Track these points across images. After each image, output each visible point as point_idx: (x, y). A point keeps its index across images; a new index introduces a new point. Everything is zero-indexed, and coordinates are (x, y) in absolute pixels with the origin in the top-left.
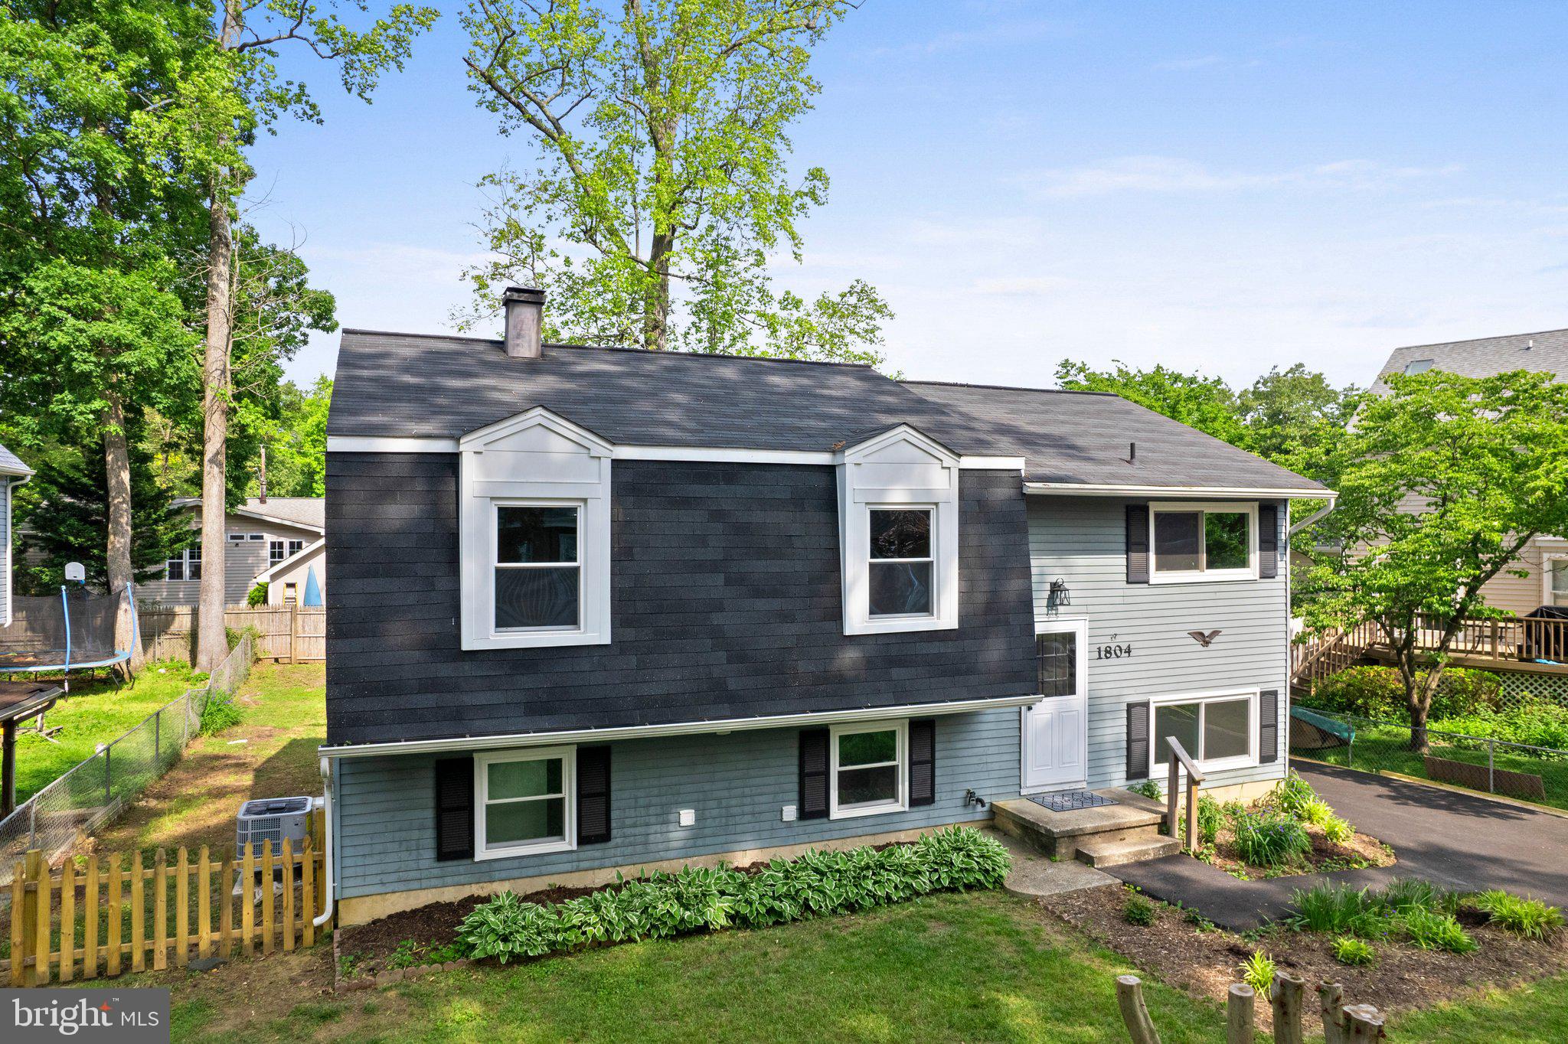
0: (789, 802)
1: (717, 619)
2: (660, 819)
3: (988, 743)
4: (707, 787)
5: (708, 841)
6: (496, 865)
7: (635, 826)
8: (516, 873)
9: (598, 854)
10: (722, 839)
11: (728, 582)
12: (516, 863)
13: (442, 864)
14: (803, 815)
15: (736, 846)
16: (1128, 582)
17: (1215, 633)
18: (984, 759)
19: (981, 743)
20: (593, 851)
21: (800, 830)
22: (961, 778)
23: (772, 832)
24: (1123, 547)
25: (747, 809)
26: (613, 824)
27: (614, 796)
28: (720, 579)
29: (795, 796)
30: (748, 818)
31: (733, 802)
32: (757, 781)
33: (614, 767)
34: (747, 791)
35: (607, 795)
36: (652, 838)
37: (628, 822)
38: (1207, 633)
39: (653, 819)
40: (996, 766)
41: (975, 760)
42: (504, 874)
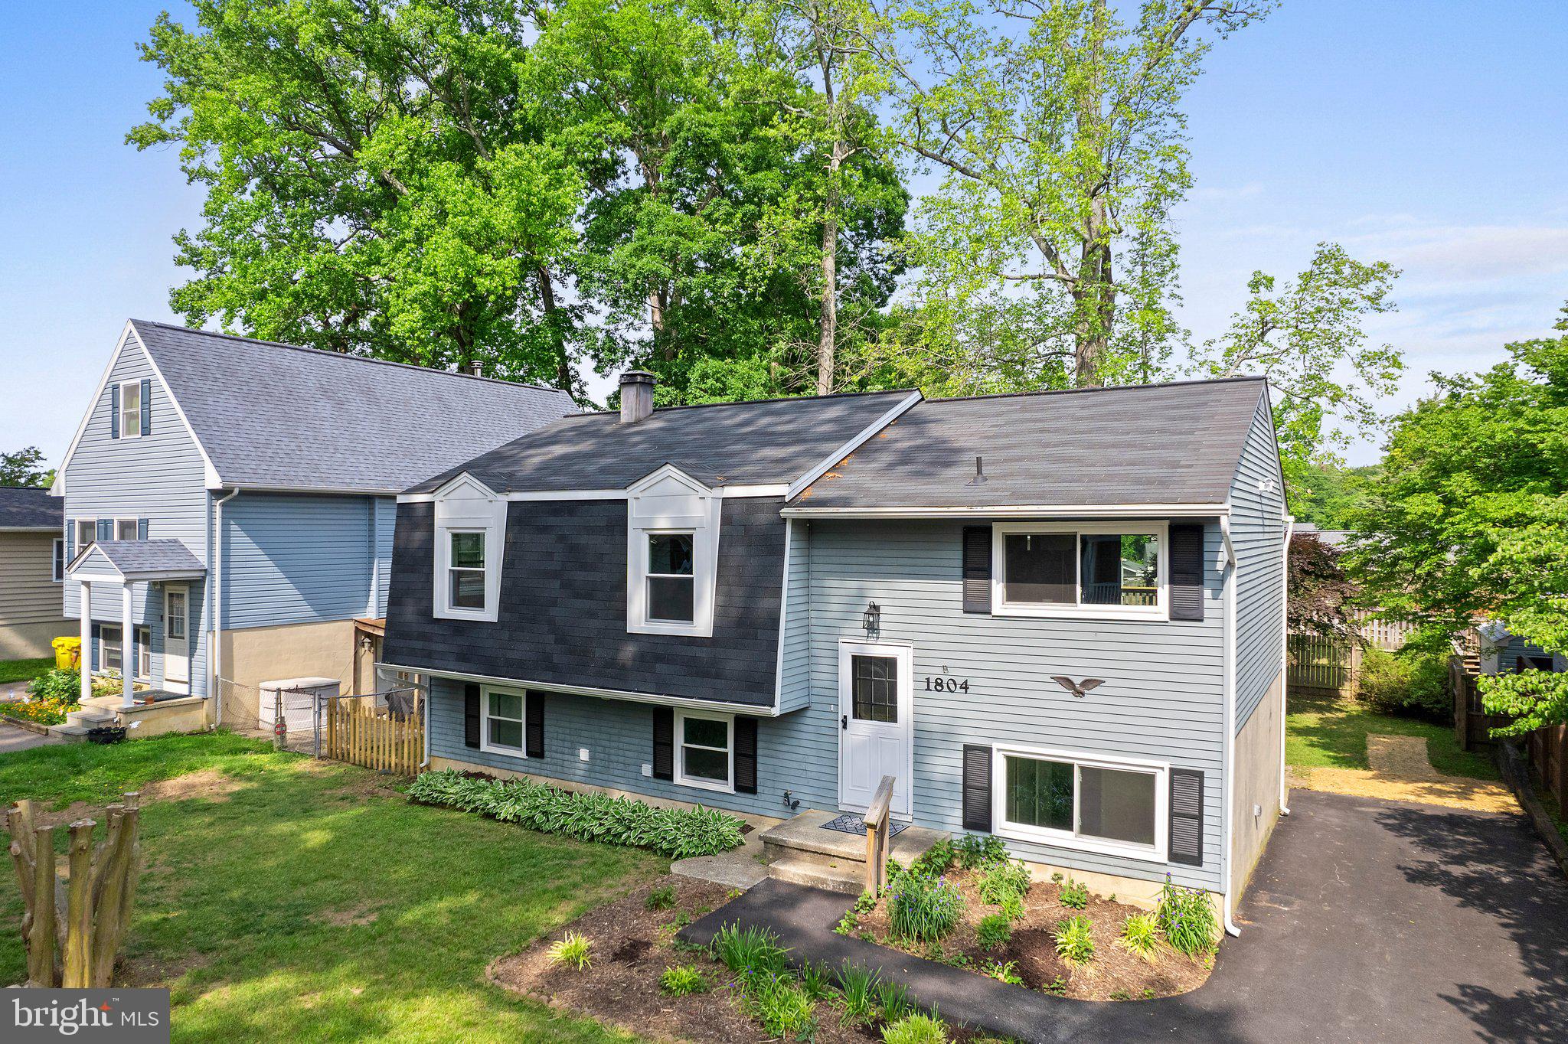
0: (646, 761)
1: (554, 612)
2: (570, 751)
3: (808, 752)
4: (597, 735)
5: (598, 776)
6: (492, 757)
7: (556, 752)
8: (500, 765)
9: (538, 765)
10: (605, 777)
11: (563, 586)
12: (499, 758)
13: (468, 748)
14: (657, 775)
15: (615, 785)
16: (965, 612)
18: (803, 766)
19: (801, 750)
20: (535, 763)
21: (655, 786)
22: (783, 779)
23: (635, 783)
24: (959, 572)
25: (621, 759)
26: (546, 747)
27: (546, 728)
28: (557, 584)
29: (651, 757)
30: (621, 766)
31: (613, 751)
32: (627, 740)
33: (546, 709)
34: (621, 745)
35: (542, 726)
36: (566, 763)
37: (554, 748)
38: (1077, 681)
39: (566, 751)
40: (813, 775)
41: (795, 765)
42: (495, 764)
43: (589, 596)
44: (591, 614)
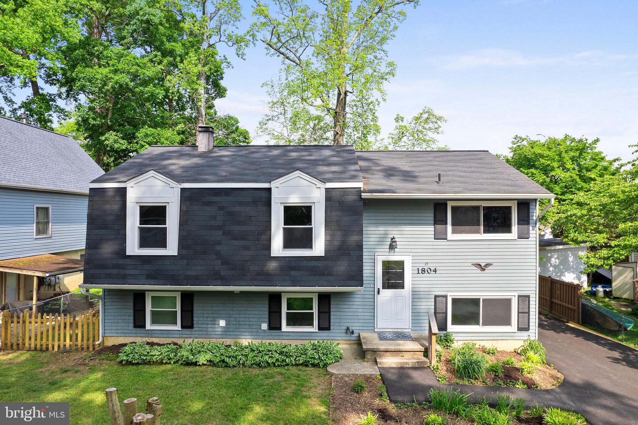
0: (264, 322)
1: (218, 248)
2: (212, 323)
3: (358, 307)
4: (231, 312)
5: (231, 333)
6: (154, 332)
7: (202, 324)
8: (160, 336)
9: (189, 333)
10: (237, 333)
11: (224, 234)
12: (160, 332)
13: (136, 329)
14: (271, 328)
15: (243, 337)
16: (435, 239)
17: (488, 265)
18: (356, 314)
19: (355, 307)
20: (187, 331)
21: (269, 334)
22: (345, 321)
23: (257, 333)
24: (433, 222)
25: (247, 323)
26: (195, 322)
27: (195, 312)
28: (221, 233)
29: (267, 320)
30: (247, 326)
31: (241, 319)
32: (251, 312)
33: (195, 302)
34: (247, 316)
35: (192, 311)
36: (209, 329)
37: (200, 322)
38: (483, 265)
39: (210, 322)
40: (361, 317)
41: (351, 314)
42: (156, 335)
43: (243, 239)
44: (246, 248)
